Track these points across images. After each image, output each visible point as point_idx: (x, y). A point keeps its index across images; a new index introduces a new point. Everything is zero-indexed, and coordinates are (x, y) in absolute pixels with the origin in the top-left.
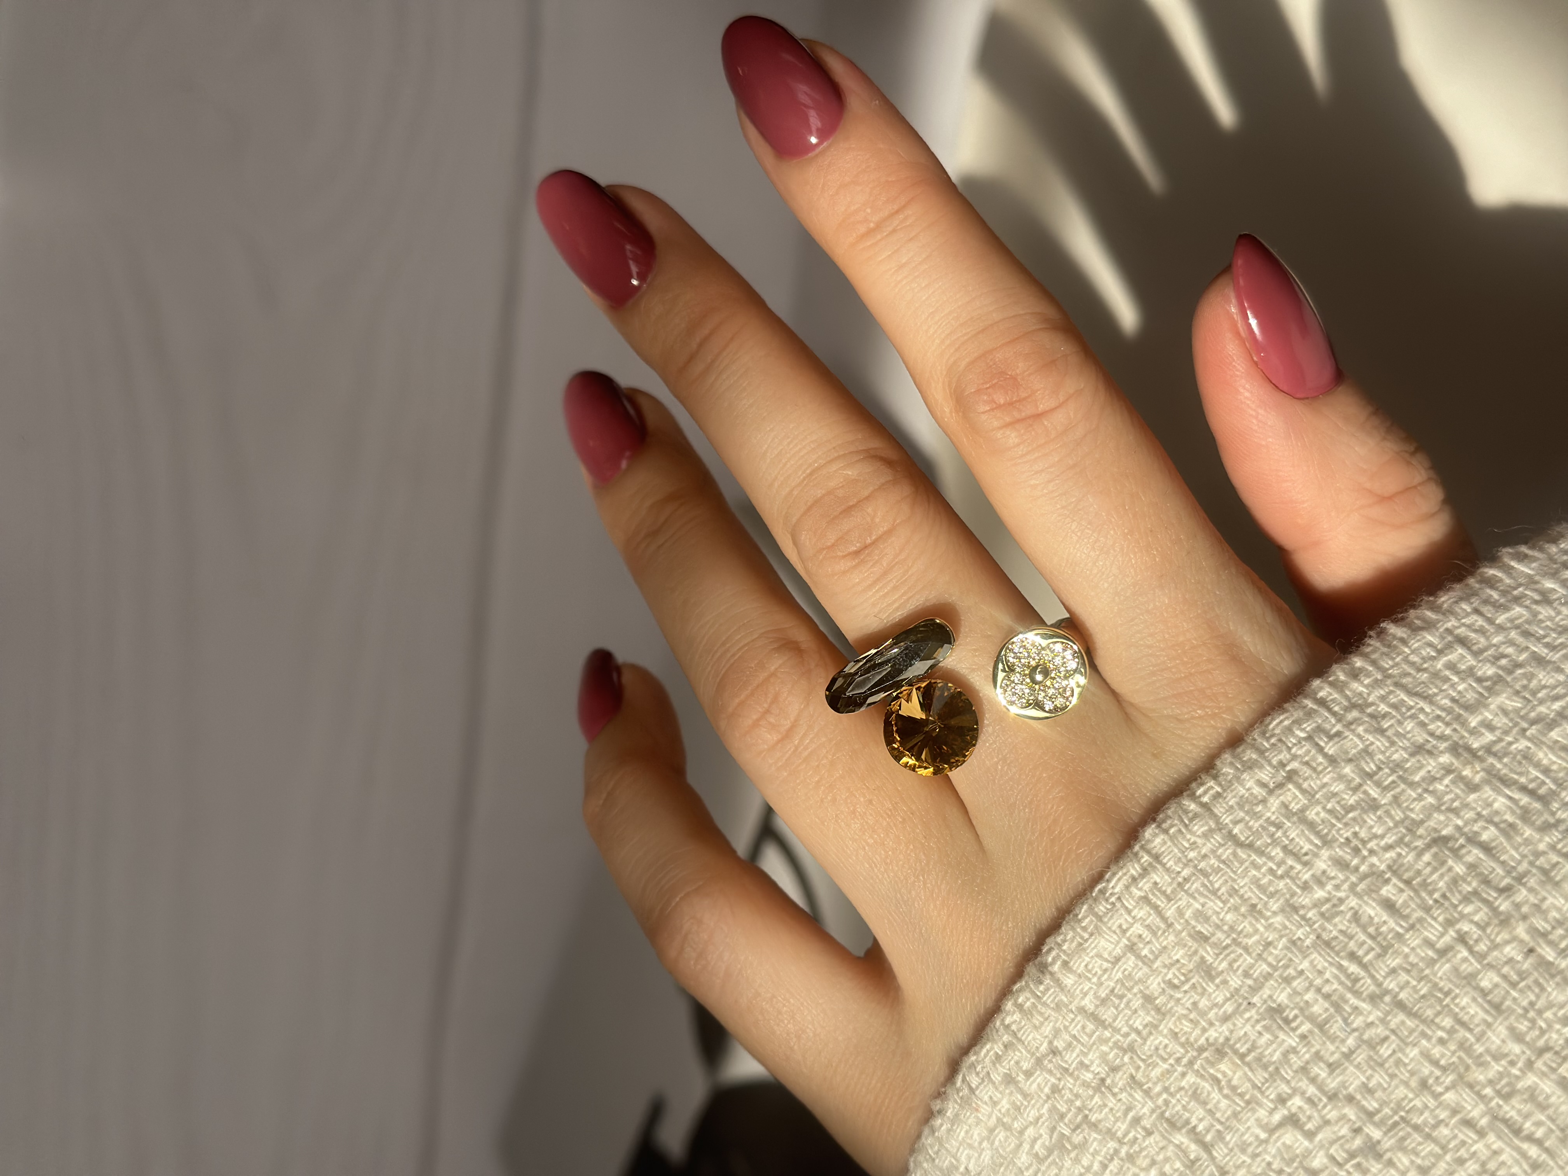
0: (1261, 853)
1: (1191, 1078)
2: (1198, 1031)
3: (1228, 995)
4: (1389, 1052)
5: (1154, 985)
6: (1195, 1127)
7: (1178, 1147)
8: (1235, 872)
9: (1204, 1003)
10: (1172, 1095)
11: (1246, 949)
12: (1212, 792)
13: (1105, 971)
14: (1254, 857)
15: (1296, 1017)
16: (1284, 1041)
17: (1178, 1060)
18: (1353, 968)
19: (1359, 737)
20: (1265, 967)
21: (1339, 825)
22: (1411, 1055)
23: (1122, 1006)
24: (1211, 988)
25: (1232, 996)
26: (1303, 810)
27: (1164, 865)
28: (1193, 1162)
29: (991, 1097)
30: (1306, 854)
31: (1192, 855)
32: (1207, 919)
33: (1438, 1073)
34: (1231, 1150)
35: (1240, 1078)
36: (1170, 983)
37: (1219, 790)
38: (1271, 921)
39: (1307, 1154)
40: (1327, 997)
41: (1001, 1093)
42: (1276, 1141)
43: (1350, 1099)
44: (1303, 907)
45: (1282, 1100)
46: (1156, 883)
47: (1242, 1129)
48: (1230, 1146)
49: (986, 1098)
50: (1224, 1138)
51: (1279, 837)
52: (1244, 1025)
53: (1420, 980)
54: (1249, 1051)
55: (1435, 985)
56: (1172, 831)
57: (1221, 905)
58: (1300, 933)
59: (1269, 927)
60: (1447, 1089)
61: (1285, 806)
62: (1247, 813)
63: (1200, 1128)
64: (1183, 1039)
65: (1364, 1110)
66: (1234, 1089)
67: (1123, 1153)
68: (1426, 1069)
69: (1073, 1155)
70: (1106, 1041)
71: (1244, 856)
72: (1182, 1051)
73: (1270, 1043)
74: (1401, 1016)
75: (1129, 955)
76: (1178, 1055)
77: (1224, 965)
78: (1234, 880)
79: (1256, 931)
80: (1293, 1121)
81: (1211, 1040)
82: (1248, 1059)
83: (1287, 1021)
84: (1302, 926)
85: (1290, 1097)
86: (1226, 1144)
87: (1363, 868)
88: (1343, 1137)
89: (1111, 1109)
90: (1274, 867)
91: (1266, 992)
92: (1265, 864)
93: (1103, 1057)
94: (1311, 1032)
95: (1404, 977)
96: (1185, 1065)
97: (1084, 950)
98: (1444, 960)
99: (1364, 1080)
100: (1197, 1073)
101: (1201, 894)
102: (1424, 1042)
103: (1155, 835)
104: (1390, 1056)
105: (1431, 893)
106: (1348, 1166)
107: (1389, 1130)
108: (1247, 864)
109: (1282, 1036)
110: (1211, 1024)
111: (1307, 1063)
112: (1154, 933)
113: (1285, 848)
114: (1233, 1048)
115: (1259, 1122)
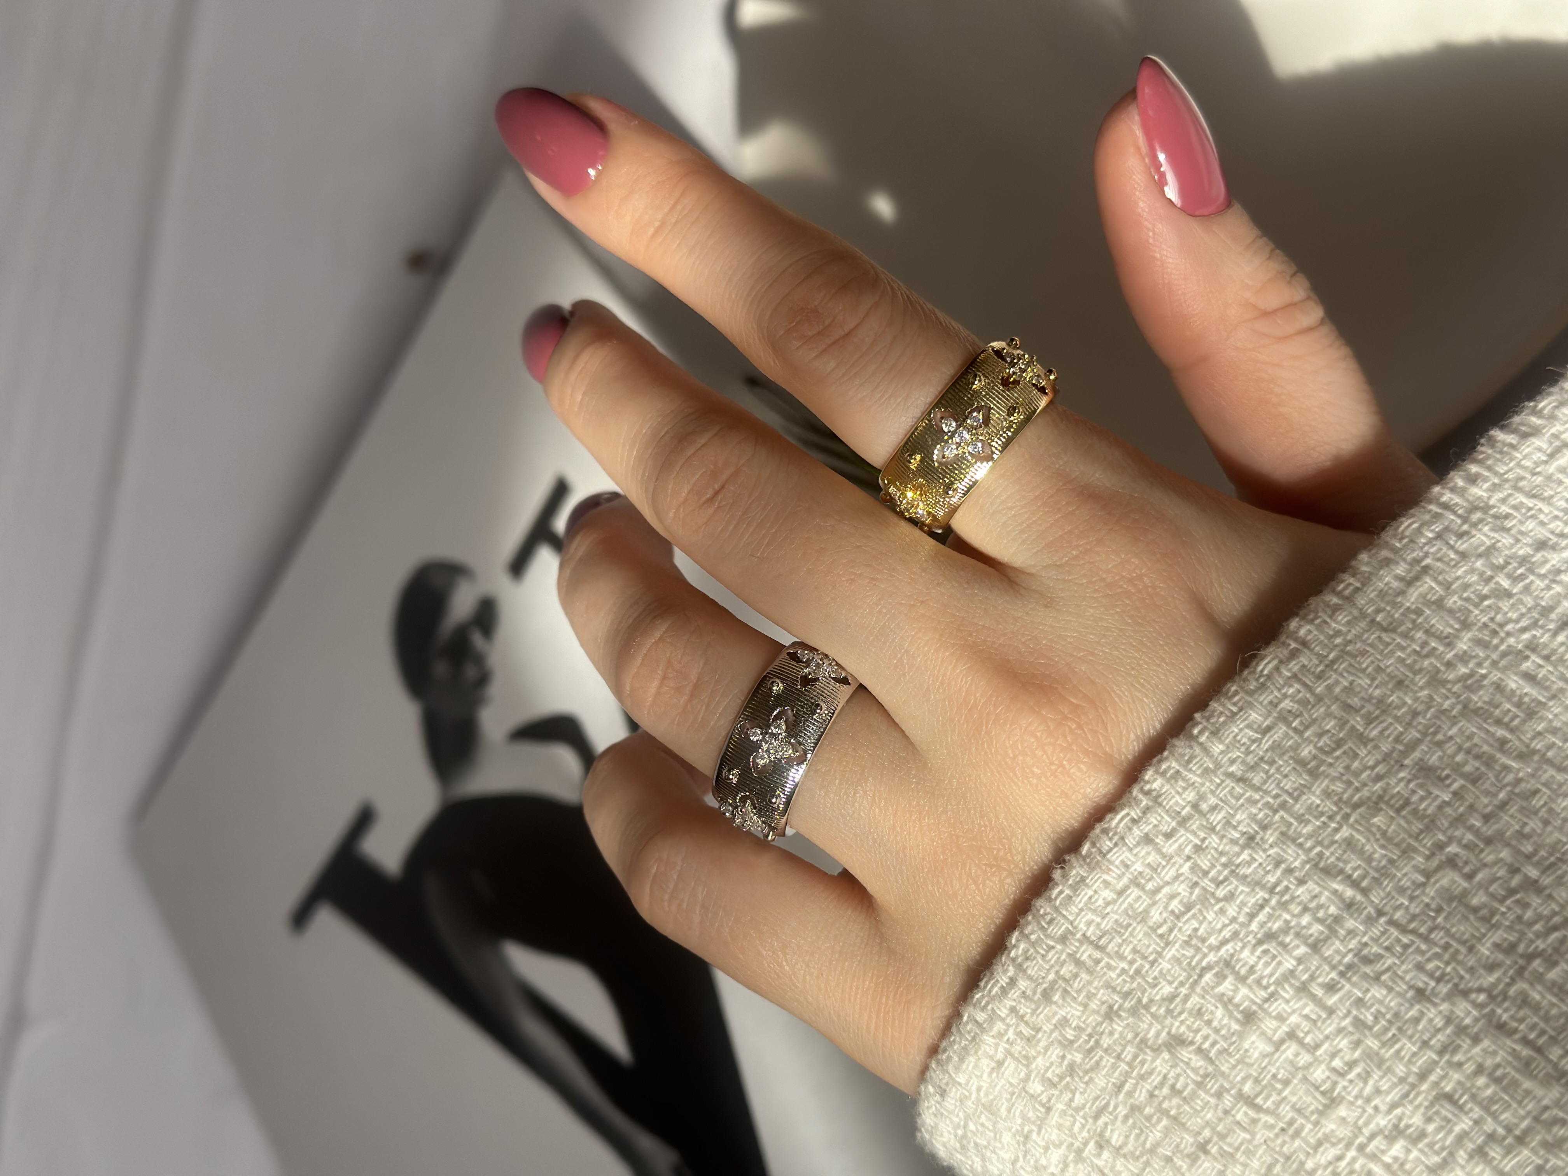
0: (1404, 636)
1: (1345, 832)
3: (1380, 759)
5: (1306, 751)
6: (1351, 875)
7: (1335, 892)
8: (1381, 654)
9: (1356, 765)
10: (1327, 847)
11: (1397, 719)
12: (1351, 587)
13: (1254, 741)
14: (1398, 640)
15: (1448, 776)
16: (1438, 796)
17: (1331, 818)
20: (1415, 734)
22: (1561, 808)
23: (1272, 771)
24: (1362, 752)
25: (1384, 759)
26: (1440, 600)
28: (1349, 906)
30: (1447, 638)
31: (1337, 640)
32: (1357, 694)
36: (1321, 749)
37: (1357, 584)
38: (1419, 694)
39: (1465, 893)
40: (1477, 757)
42: (1434, 883)
43: (1508, 844)
44: (1449, 681)
45: (1438, 847)
47: (1399, 875)
48: (1388, 890)
49: (1117, 862)
50: (1381, 884)
51: (1420, 623)
52: (1397, 784)
54: (1403, 807)
56: (1316, 621)
57: (1369, 682)
58: (1447, 704)
59: (1416, 699)
61: (1423, 596)
63: (1356, 875)
64: (1336, 798)
65: (1520, 853)
66: (1389, 840)
67: (1273, 902)
70: (1255, 802)
71: (1387, 640)
72: (1335, 809)
73: (1423, 799)
74: (1551, 771)
75: (1280, 725)
76: (1331, 814)
77: (1374, 733)
78: (1379, 660)
79: (1405, 703)
80: (1451, 864)
81: (1365, 797)
82: (1404, 812)
83: (1441, 779)
85: (1446, 845)
86: (1383, 889)
87: (1502, 648)
88: (1499, 878)
90: (1418, 649)
91: (1417, 755)
92: (1409, 645)
93: (1253, 817)
94: (1463, 787)
96: (1339, 822)
97: (1235, 722)
99: (1518, 828)
100: (1352, 827)
101: (1348, 672)
106: (1508, 902)
108: (1390, 647)
109: (1435, 792)
110: (1365, 785)
111: (1462, 814)
113: (1427, 632)
114: (1387, 803)
115: (1416, 868)
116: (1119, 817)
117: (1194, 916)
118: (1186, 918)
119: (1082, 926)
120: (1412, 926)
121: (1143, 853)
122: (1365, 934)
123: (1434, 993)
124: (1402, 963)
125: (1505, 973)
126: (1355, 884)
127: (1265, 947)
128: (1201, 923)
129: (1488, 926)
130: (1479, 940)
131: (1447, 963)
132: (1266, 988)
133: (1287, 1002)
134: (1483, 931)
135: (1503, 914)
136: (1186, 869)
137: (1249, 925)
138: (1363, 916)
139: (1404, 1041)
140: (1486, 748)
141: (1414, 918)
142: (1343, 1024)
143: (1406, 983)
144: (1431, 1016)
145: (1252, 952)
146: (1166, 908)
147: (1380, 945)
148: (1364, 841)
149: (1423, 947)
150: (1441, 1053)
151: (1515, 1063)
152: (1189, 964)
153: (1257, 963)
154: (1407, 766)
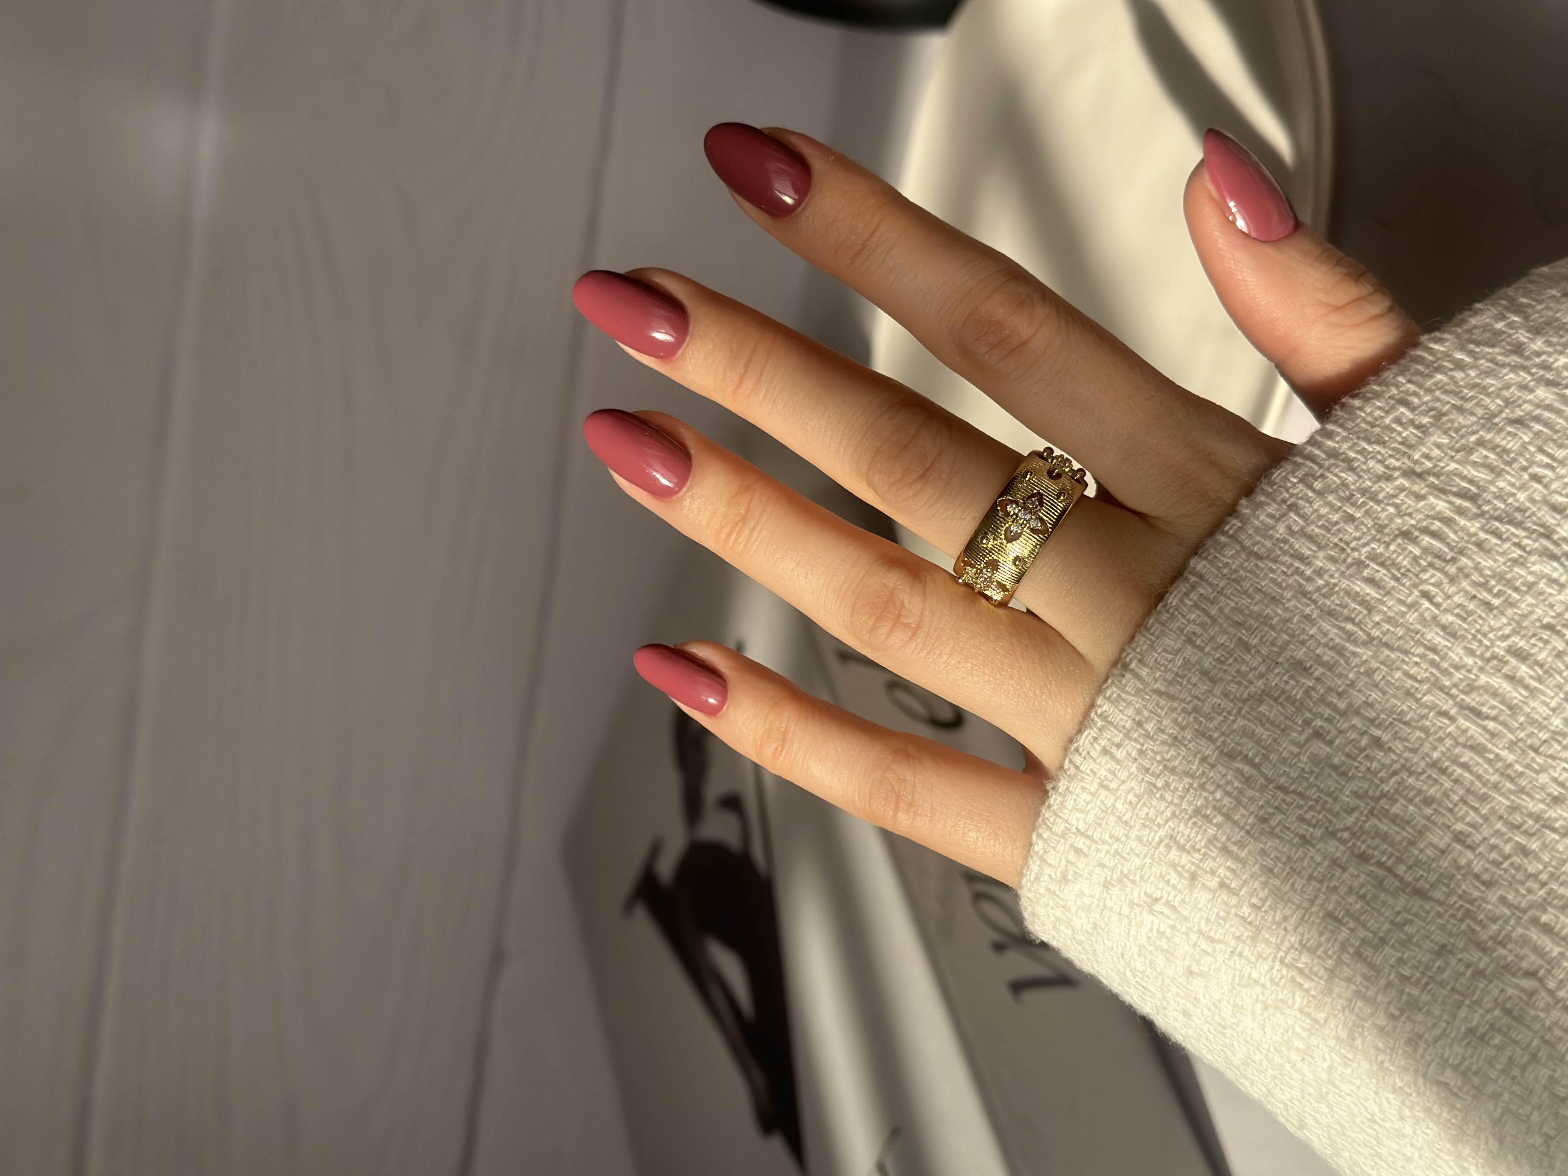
0: (1275, 561)
1: (1241, 722)
2: (1242, 688)
3: (1261, 660)
4: (1380, 677)
5: (1207, 663)
6: (1247, 755)
7: (1237, 770)
8: (1258, 578)
9: (1244, 668)
10: (1228, 736)
11: (1272, 627)
12: (1235, 527)
13: (1170, 661)
14: (1270, 565)
15: (1311, 667)
16: (1304, 683)
17: (1229, 713)
18: (1349, 626)
19: (1336, 475)
20: (1285, 637)
21: (1329, 536)
22: (1397, 677)
23: (1185, 683)
24: (1248, 657)
25: (1264, 661)
26: (1302, 529)
27: (1206, 581)
28: (1248, 779)
29: (1092, 770)
30: (1308, 558)
31: (1225, 571)
32: (1241, 612)
33: (1417, 685)
34: (1275, 765)
35: (1275, 716)
36: (1218, 660)
37: (1240, 524)
38: (1287, 605)
39: (1329, 757)
40: (1331, 649)
41: (1099, 764)
42: (1306, 752)
43: (1357, 713)
44: (1309, 593)
45: (1307, 723)
46: (1202, 595)
47: (1281, 749)
48: (1274, 762)
49: (1088, 771)
50: (1269, 758)
52: (1274, 679)
53: (1397, 626)
54: (1280, 696)
55: (1408, 629)
56: (1210, 558)
57: (1250, 601)
58: (1307, 610)
59: (1286, 610)
60: (1424, 695)
61: (1289, 528)
62: (1262, 536)
63: (1250, 755)
64: (1232, 697)
65: (1366, 718)
66: (1272, 723)
67: (1195, 785)
68: (1409, 683)
69: (1158, 796)
70: (1175, 709)
72: (1232, 705)
73: (1294, 687)
74: (1387, 652)
75: (1187, 646)
76: (1229, 709)
77: (1255, 641)
78: (1258, 583)
79: (1277, 614)
80: (1318, 735)
81: (1252, 693)
82: (1281, 699)
83: (1305, 669)
84: (1309, 605)
85: (1313, 720)
86: (1271, 762)
87: (1349, 560)
88: (1353, 740)
89: (1184, 757)
90: (1285, 570)
91: (1287, 654)
92: (1279, 568)
93: (1175, 721)
94: (1323, 674)
95: (1386, 626)
96: (1235, 715)
97: (1154, 648)
98: (1412, 611)
99: (1364, 699)
100: (1244, 717)
101: (1234, 595)
102: (1405, 667)
103: (1198, 563)
104: (1381, 680)
105: (1399, 569)
106: (1359, 759)
107: (1387, 728)
108: (1266, 570)
109: (1302, 680)
110: (1251, 683)
111: (1323, 695)
112: (1205, 629)
114: (1268, 695)
115: (1292, 742)
116: (1084, 737)
117: (1145, 805)
118: (1139, 806)
119: (1074, 822)
120: (1292, 788)
121: (1104, 761)
122: (1260, 799)
123: (1312, 837)
124: (1288, 817)
125: (1361, 813)
126: (1250, 762)
127: (1194, 820)
128: (1149, 809)
129: (1346, 779)
130: (1341, 791)
131: (1320, 813)
132: (1199, 850)
133: (1214, 859)
134: (1343, 783)
135: (1357, 767)
136: (1134, 769)
137: (1181, 805)
138: (1257, 787)
139: (1295, 877)
140: (1338, 640)
141: (1294, 780)
142: (1253, 870)
143: (1293, 832)
144: (1311, 854)
145: (1186, 825)
146: (1125, 800)
147: (1271, 807)
148: (1254, 727)
149: (1302, 802)
150: (1321, 882)
151: (1373, 882)
152: (1148, 840)
153: (1190, 832)
154: (1281, 663)
